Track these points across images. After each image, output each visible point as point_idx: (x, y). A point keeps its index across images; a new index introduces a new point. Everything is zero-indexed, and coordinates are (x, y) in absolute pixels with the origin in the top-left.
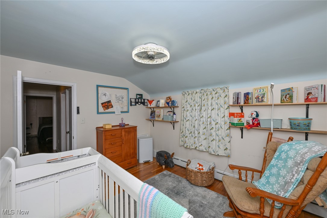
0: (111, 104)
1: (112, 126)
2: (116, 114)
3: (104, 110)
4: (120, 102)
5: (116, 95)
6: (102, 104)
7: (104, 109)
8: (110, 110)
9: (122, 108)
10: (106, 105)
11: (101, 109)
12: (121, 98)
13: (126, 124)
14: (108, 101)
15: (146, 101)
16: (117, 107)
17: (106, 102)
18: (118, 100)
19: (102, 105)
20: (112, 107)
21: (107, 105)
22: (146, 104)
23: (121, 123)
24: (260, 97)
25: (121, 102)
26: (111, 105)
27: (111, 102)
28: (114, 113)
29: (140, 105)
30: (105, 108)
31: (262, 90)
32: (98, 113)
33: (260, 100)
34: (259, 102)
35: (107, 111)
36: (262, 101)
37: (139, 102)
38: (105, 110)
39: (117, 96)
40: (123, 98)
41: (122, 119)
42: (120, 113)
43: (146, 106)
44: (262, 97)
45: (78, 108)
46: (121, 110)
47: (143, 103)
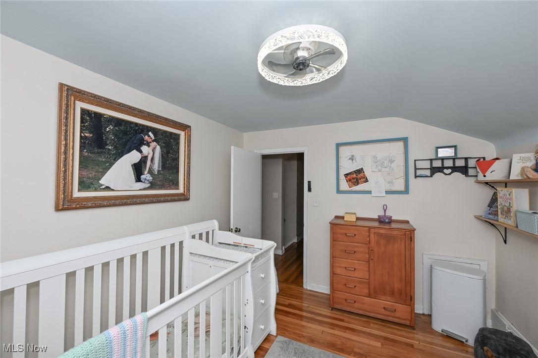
0: (364, 175)
1: (358, 219)
2: (373, 195)
3: (350, 187)
4: (383, 170)
5: (375, 157)
6: (346, 175)
7: (349, 185)
8: (361, 187)
9: (389, 182)
10: (354, 179)
11: (344, 185)
12: (386, 163)
13: (393, 218)
14: (357, 170)
15: (472, 163)
16: (376, 182)
17: (354, 171)
18: (380, 168)
19: (346, 177)
20: (367, 181)
21: (357, 177)
22: (471, 172)
23: (382, 214)
25: (387, 169)
26: (364, 178)
27: (364, 172)
28: (370, 192)
29: (450, 174)
30: (351, 183)
32: (339, 191)
35: (355, 188)
37: (448, 168)
38: (352, 187)
39: (378, 159)
40: (391, 161)
41: (385, 207)
42: (384, 194)
43: (473, 179)
45: (309, 182)
46: (388, 188)
47: (464, 170)
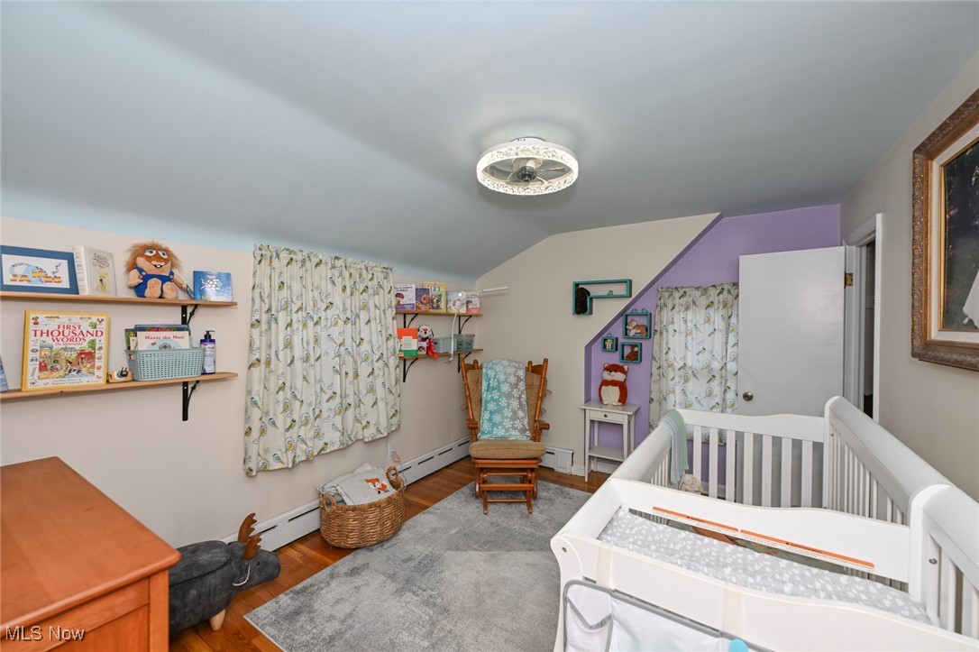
24: (435, 301)
31: (437, 289)
33: (435, 306)
34: (433, 308)
36: (438, 307)
44: (438, 301)
